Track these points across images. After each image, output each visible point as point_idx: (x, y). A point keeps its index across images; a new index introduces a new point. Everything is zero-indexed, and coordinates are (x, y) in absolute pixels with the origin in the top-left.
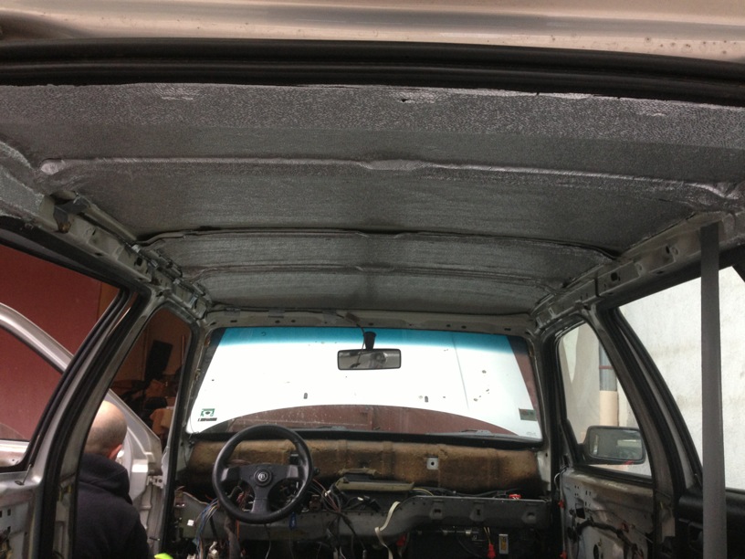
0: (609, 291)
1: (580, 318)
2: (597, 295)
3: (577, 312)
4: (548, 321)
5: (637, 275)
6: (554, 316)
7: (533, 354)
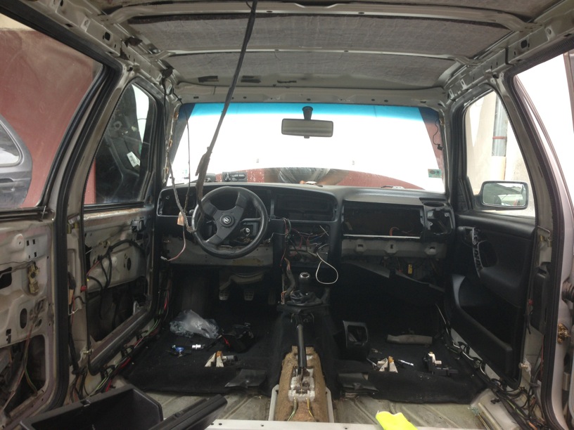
0: (517, 58)
1: (488, 87)
2: (507, 63)
3: (486, 81)
4: (459, 92)
5: (546, 40)
6: (465, 87)
7: (443, 123)
